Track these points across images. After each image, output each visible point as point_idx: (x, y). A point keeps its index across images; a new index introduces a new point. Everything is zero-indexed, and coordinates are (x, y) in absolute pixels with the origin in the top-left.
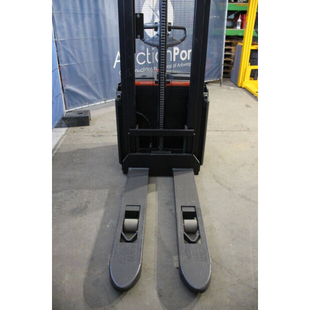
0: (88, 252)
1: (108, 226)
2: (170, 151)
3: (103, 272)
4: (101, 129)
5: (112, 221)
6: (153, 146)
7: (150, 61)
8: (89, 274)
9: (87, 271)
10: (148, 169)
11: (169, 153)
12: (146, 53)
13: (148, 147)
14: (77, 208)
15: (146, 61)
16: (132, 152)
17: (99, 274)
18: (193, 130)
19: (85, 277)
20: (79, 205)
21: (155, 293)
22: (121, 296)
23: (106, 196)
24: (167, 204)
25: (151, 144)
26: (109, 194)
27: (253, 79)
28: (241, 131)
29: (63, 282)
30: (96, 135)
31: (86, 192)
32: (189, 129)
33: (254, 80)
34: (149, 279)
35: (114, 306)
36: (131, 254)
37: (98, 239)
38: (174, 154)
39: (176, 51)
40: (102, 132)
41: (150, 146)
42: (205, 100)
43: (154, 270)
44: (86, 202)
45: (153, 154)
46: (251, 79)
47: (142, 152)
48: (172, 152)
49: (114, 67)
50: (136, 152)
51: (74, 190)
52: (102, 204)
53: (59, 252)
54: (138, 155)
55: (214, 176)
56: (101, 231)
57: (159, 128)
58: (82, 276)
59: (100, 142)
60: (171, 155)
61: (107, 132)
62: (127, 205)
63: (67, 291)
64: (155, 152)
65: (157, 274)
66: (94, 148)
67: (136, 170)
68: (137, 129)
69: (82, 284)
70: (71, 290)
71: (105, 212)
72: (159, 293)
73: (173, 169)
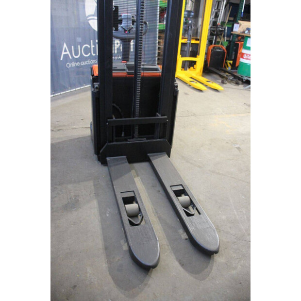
0: (99, 243)
1: (107, 215)
2: (144, 137)
3: (123, 257)
4: (57, 123)
5: (109, 210)
6: (126, 135)
7: (94, 53)
8: (109, 262)
9: (107, 260)
10: (125, 157)
11: (145, 140)
12: (90, 45)
13: (121, 136)
14: (69, 203)
15: (91, 53)
16: (110, 142)
17: (119, 260)
18: (166, 117)
19: (107, 266)
20: (69, 200)
21: (177, 264)
22: (149, 274)
23: (93, 187)
24: (153, 186)
25: (123, 133)
26: (95, 185)
27: (183, 69)
28: (189, 116)
29: (88, 275)
30: (54, 130)
31: (70, 186)
32: (162, 116)
33: (185, 70)
34: (166, 254)
35: (147, 284)
36: (146, 235)
37: (103, 229)
38: (149, 141)
39: (117, 44)
40: (60, 126)
41: (123, 135)
42: (176, 89)
43: (168, 246)
44: (75, 196)
45: (130, 142)
46: (182, 70)
47: (117, 141)
48: (147, 139)
49: (61, 59)
50: (113, 142)
51: (57, 186)
52: (92, 195)
53: (69, 249)
54: (114, 145)
55: (183, 157)
56: (103, 221)
57: (133, 117)
58: (105, 266)
59: (62, 136)
60: (146, 141)
61: (65, 126)
62: (121, 193)
63: (96, 283)
64: (131, 140)
65: (172, 248)
66: (59, 143)
67: (114, 159)
68: (114, 118)
69: (108, 273)
70: (99, 281)
71: (99, 203)
72: (180, 263)
73: (148, 154)
